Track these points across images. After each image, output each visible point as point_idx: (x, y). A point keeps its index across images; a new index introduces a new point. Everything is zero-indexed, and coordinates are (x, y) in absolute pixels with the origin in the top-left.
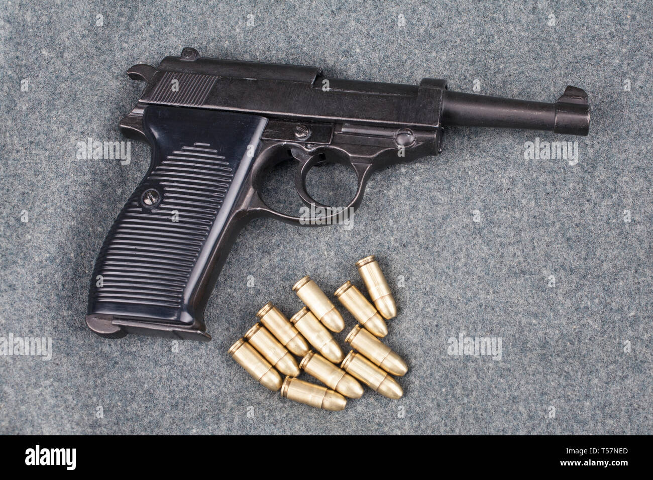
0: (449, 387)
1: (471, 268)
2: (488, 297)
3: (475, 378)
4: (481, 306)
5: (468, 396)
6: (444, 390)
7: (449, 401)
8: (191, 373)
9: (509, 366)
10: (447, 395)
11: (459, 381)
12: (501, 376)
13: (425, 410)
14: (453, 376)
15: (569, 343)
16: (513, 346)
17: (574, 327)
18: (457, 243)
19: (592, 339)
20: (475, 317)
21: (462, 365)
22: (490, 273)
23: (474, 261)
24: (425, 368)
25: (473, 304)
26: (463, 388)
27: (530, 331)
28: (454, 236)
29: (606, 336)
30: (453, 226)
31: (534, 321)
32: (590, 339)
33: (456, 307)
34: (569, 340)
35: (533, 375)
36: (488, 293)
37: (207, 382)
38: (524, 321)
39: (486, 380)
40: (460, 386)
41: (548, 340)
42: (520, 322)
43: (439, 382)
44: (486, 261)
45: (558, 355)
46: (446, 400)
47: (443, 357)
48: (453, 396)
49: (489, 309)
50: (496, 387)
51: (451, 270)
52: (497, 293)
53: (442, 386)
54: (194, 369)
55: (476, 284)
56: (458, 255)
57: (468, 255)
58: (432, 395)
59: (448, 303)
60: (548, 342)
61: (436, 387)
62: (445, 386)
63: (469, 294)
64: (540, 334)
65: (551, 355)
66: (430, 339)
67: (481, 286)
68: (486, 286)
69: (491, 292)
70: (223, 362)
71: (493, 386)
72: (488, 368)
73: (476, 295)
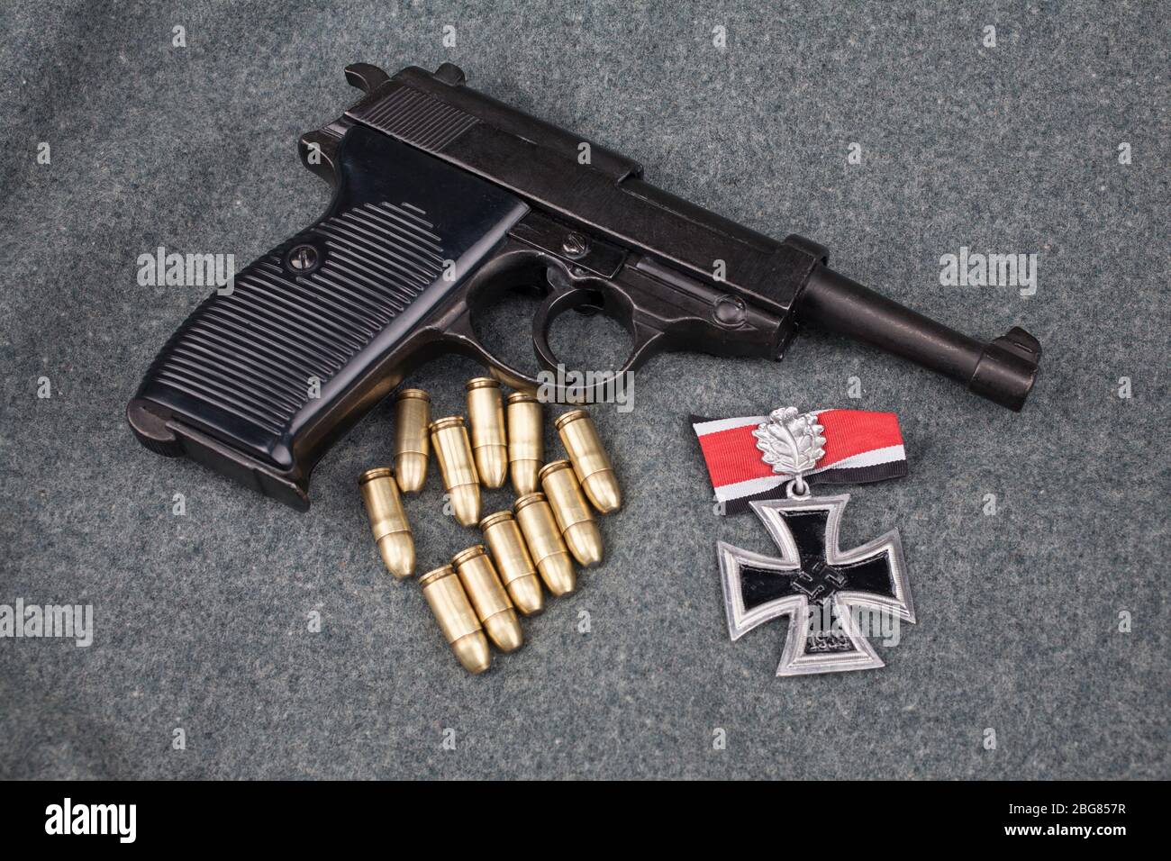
0: (569, 738)
1: (665, 557)
2: (679, 610)
3: (615, 734)
4: (662, 621)
5: (592, 760)
6: (557, 742)
7: (559, 761)
8: (164, 593)
9: (677, 733)
10: (559, 751)
11: (587, 732)
12: (659, 745)
13: (515, 767)
14: (582, 722)
15: (789, 728)
16: (696, 703)
17: (809, 703)
18: (652, 512)
19: (831, 732)
20: (647, 636)
21: (602, 707)
22: (695, 574)
23: (674, 548)
24: (541, 698)
25: (651, 615)
26: (590, 746)
27: (732, 687)
28: (653, 501)
29: (856, 734)
30: (657, 484)
31: (745, 673)
32: (827, 732)
33: (622, 613)
34: (793, 724)
35: (711, 762)
36: (681, 604)
37: (183, 615)
38: (728, 666)
39: (632, 744)
40: (587, 741)
41: (759, 711)
42: (721, 666)
43: (556, 726)
44: (693, 554)
45: (764, 743)
46: (555, 759)
47: (576, 687)
48: (569, 755)
49: (674, 630)
50: (644, 760)
51: (632, 553)
52: (696, 609)
53: (557, 735)
54: (171, 588)
55: (666, 585)
56: (651, 532)
57: (666, 536)
58: (536, 745)
59: (613, 605)
60: (756, 715)
61: (548, 735)
62: (562, 735)
63: (649, 597)
64: (749, 696)
65: (752, 740)
66: (566, 653)
67: (673, 590)
68: (682, 593)
69: (687, 604)
70: (221, 592)
71: (641, 757)
72: (643, 725)
73: (660, 601)
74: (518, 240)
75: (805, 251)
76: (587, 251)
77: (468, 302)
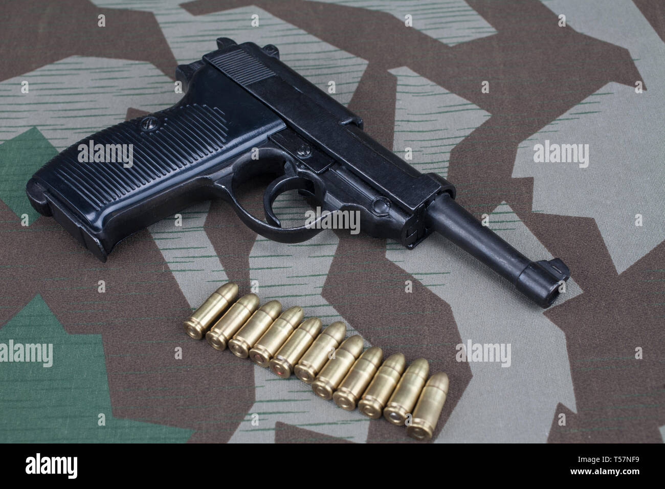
74: (274, 142)
75: (436, 181)
76: (310, 156)
77: (234, 169)
